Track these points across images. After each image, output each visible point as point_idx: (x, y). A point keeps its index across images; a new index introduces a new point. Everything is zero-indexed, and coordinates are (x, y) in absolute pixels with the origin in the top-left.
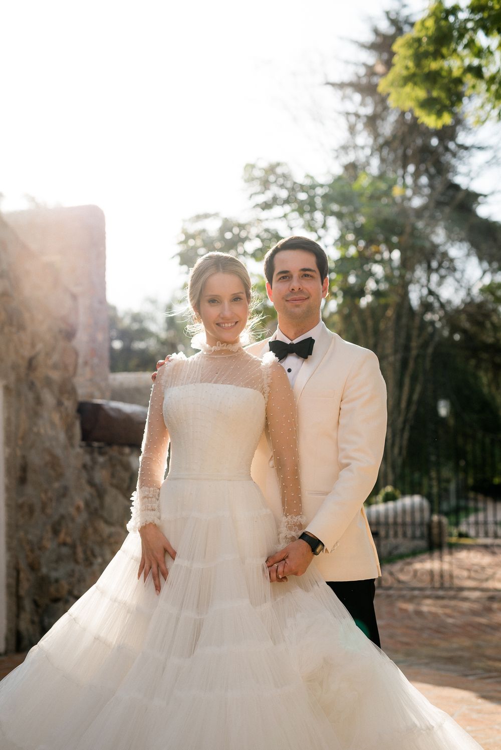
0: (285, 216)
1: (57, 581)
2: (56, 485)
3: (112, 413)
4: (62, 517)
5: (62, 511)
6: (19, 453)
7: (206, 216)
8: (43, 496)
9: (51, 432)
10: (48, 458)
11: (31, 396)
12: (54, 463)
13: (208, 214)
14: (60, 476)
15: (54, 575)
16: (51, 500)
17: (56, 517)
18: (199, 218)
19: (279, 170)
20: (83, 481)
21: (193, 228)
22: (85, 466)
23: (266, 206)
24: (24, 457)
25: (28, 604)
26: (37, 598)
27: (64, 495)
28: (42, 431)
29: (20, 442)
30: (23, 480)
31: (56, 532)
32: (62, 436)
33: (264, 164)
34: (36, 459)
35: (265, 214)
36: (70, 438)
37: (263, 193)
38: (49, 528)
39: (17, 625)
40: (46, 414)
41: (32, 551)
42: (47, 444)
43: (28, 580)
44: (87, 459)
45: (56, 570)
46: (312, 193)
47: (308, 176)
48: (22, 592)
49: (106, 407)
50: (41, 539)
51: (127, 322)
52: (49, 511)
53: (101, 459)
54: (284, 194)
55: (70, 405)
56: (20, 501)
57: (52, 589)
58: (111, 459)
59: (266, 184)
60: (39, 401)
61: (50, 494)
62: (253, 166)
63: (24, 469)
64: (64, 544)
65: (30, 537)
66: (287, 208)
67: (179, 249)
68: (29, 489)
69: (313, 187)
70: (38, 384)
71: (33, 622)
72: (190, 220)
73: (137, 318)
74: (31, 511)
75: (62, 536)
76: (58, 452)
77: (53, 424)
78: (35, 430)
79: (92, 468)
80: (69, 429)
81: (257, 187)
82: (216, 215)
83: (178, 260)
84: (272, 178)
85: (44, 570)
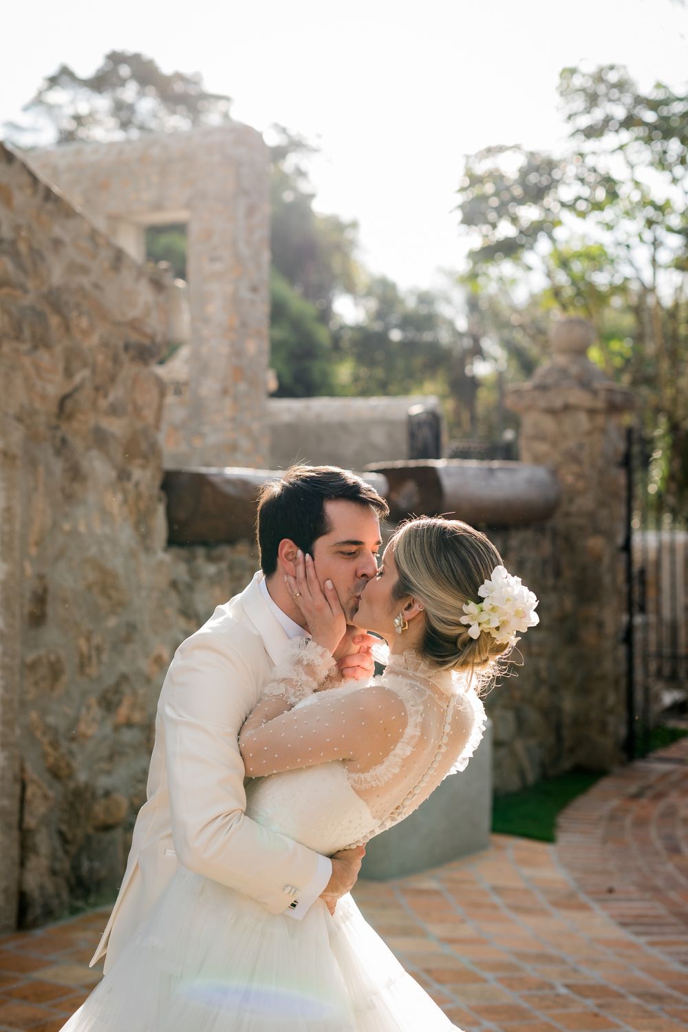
0: (621, 148)
1: (107, 794)
2: (112, 622)
3: (230, 490)
4: (124, 678)
5: (123, 667)
6: (29, 569)
7: (501, 149)
8: (82, 643)
9: (98, 529)
10: (92, 576)
11: (58, 466)
12: (106, 583)
13: (504, 146)
14: (119, 606)
15: (103, 782)
16: (99, 650)
17: (110, 681)
18: (490, 151)
19: (613, 77)
20: (171, 611)
21: (481, 168)
22: (174, 584)
23: (592, 132)
24: (41, 577)
25: (44, 842)
26: (64, 828)
27: (128, 640)
28: (82, 528)
29: (33, 551)
30: (37, 619)
31: (109, 703)
32: (126, 535)
33: (589, 68)
34: (66, 580)
35: (590, 145)
36: (145, 538)
37: (589, 112)
38: (93, 700)
39: (20, 882)
40: (92, 497)
41: (55, 744)
42: (93, 550)
43: (45, 797)
44: (181, 571)
45: (109, 773)
46: (665, 111)
47: (659, 86)
48: (31, 822)
49: (216, 480)
50: (76, 721)
51: (411, 304)
52: (93, 670)
53: (211, 569)
54: (620, 113)
55: (145, 477)
56: (30, 657)
57: (99, 809)
58: (231, 568)
59: (593, 100)
60: (76, 473)
61: (97, 640)
62: (573, 71)
63: (41, 599)
64: (129, 725)
65: (51, 720)
66: (625, 136)
67: (460, 199)
68: (51, 634)
69: (666, 102)
70: (78, 444)
71: (54, 872)
72: (476, 156)
73: (425, 299)
74: (56, 671)
75: (123, 711)
76: (117, 563)
77: (105, 514)
78: (67, 526)
79: (190, 588)
80: (141, 520)
81: (579, 103)
82: (517, 147)
83: (459, 215)
84: (602, 89)
85: (82, 777)
